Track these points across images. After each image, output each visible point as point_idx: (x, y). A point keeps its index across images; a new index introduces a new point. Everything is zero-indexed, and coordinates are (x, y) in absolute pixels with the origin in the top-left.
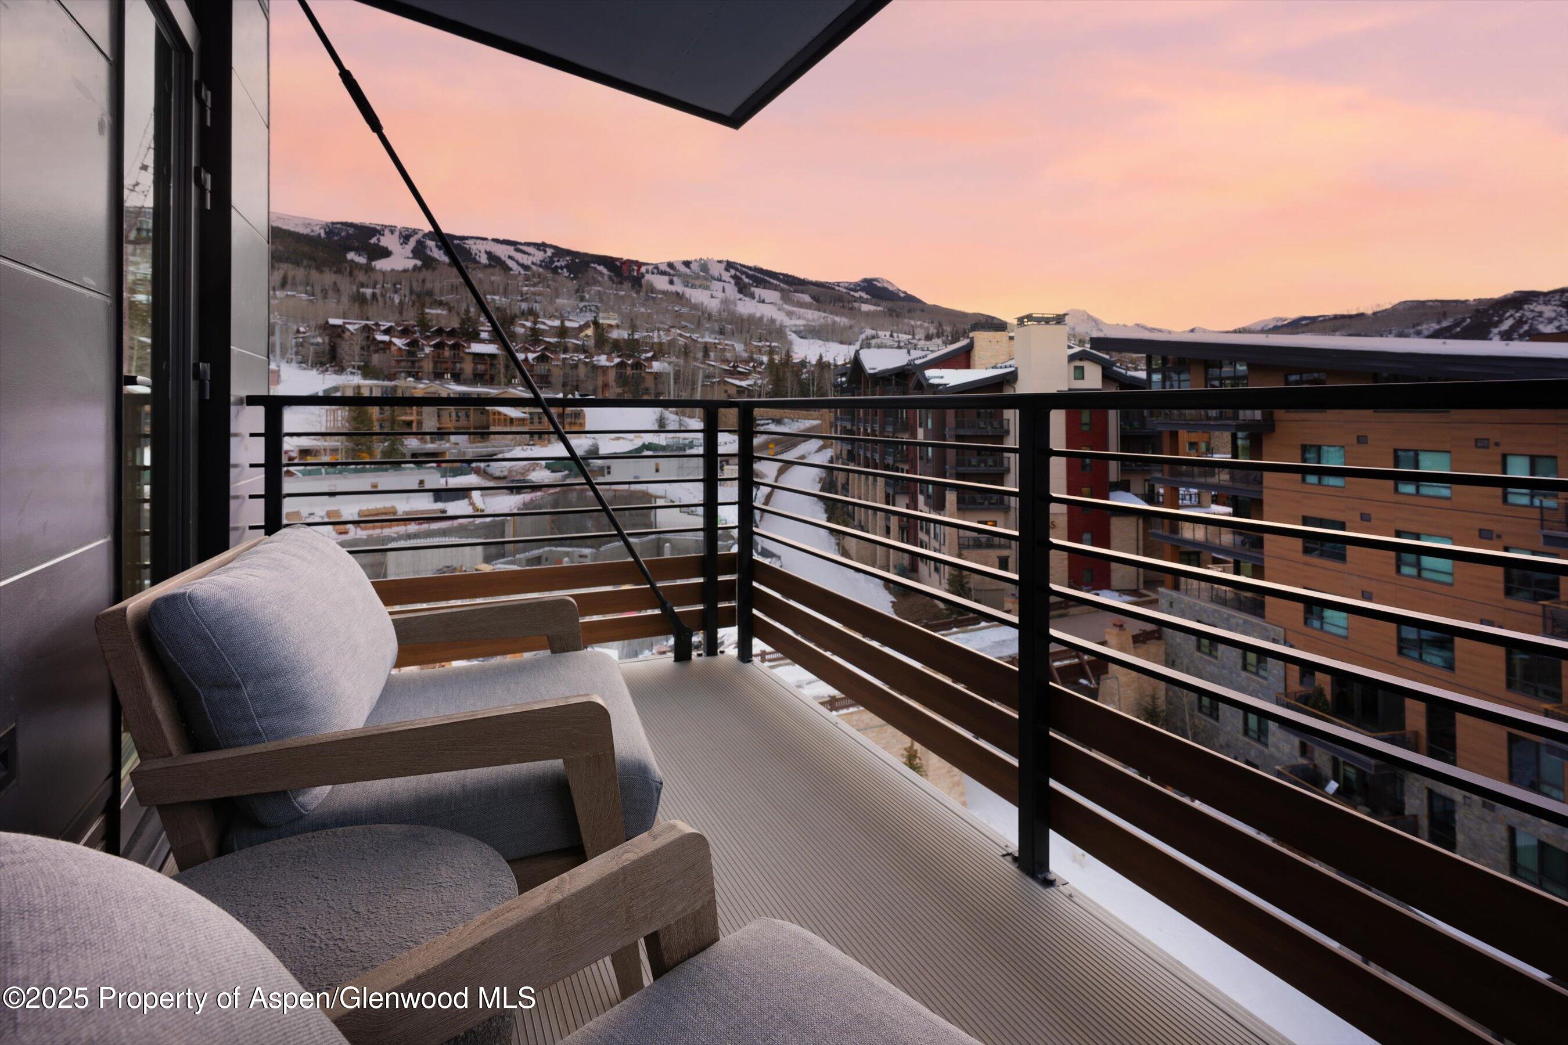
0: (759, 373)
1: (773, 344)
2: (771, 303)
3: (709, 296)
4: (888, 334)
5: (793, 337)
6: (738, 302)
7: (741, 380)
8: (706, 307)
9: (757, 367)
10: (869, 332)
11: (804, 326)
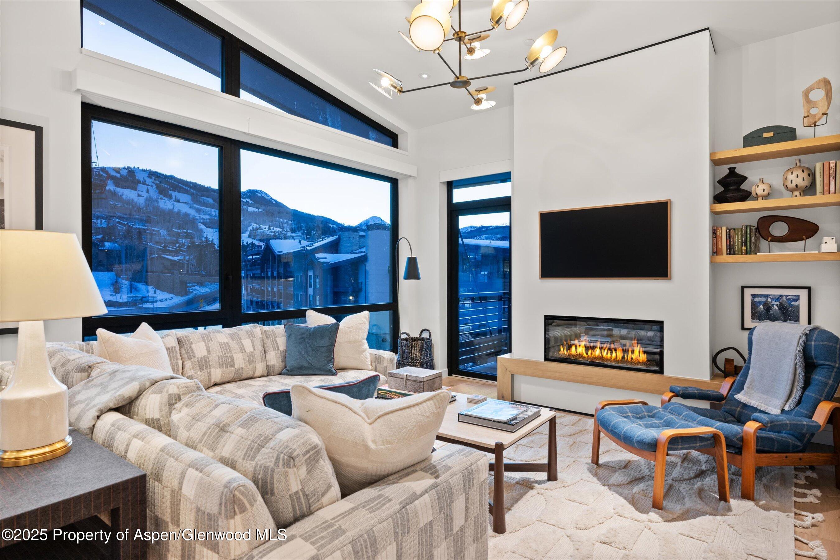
0: (184, 251)
1: (189, 231)
2: (185, 203)
3: (136, 195)
4: (267, 227)
5: (202, 226)
6: (160, 200)
7: (173, 256)
8: (136, 203)
9: (181, 247)
10: (254, 225)
11: (209, 219)
